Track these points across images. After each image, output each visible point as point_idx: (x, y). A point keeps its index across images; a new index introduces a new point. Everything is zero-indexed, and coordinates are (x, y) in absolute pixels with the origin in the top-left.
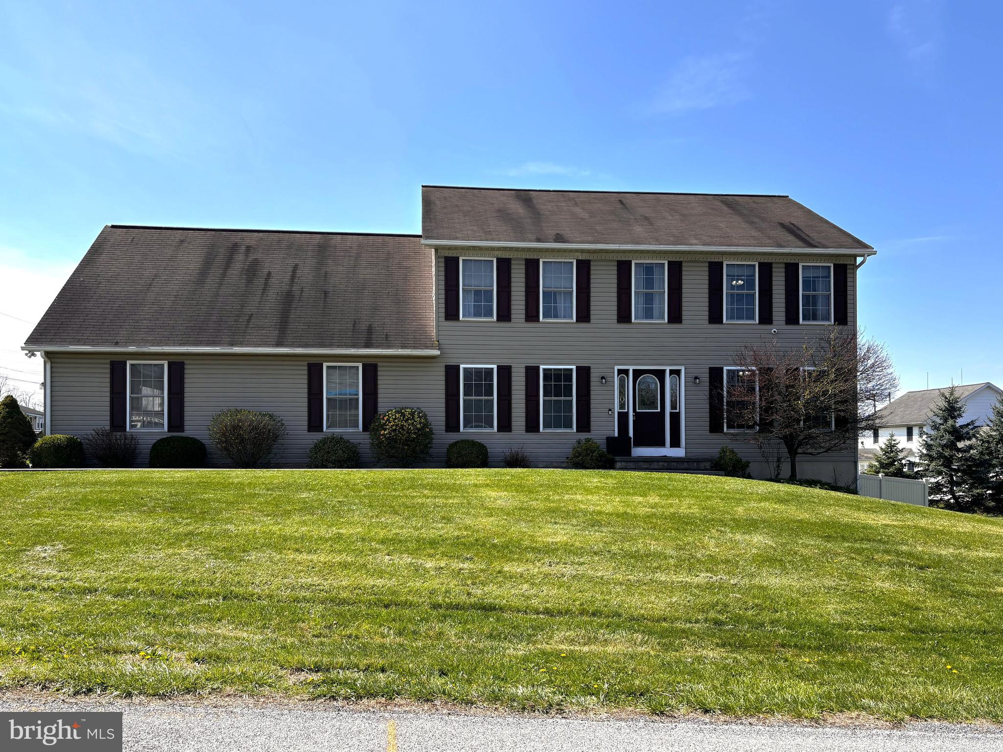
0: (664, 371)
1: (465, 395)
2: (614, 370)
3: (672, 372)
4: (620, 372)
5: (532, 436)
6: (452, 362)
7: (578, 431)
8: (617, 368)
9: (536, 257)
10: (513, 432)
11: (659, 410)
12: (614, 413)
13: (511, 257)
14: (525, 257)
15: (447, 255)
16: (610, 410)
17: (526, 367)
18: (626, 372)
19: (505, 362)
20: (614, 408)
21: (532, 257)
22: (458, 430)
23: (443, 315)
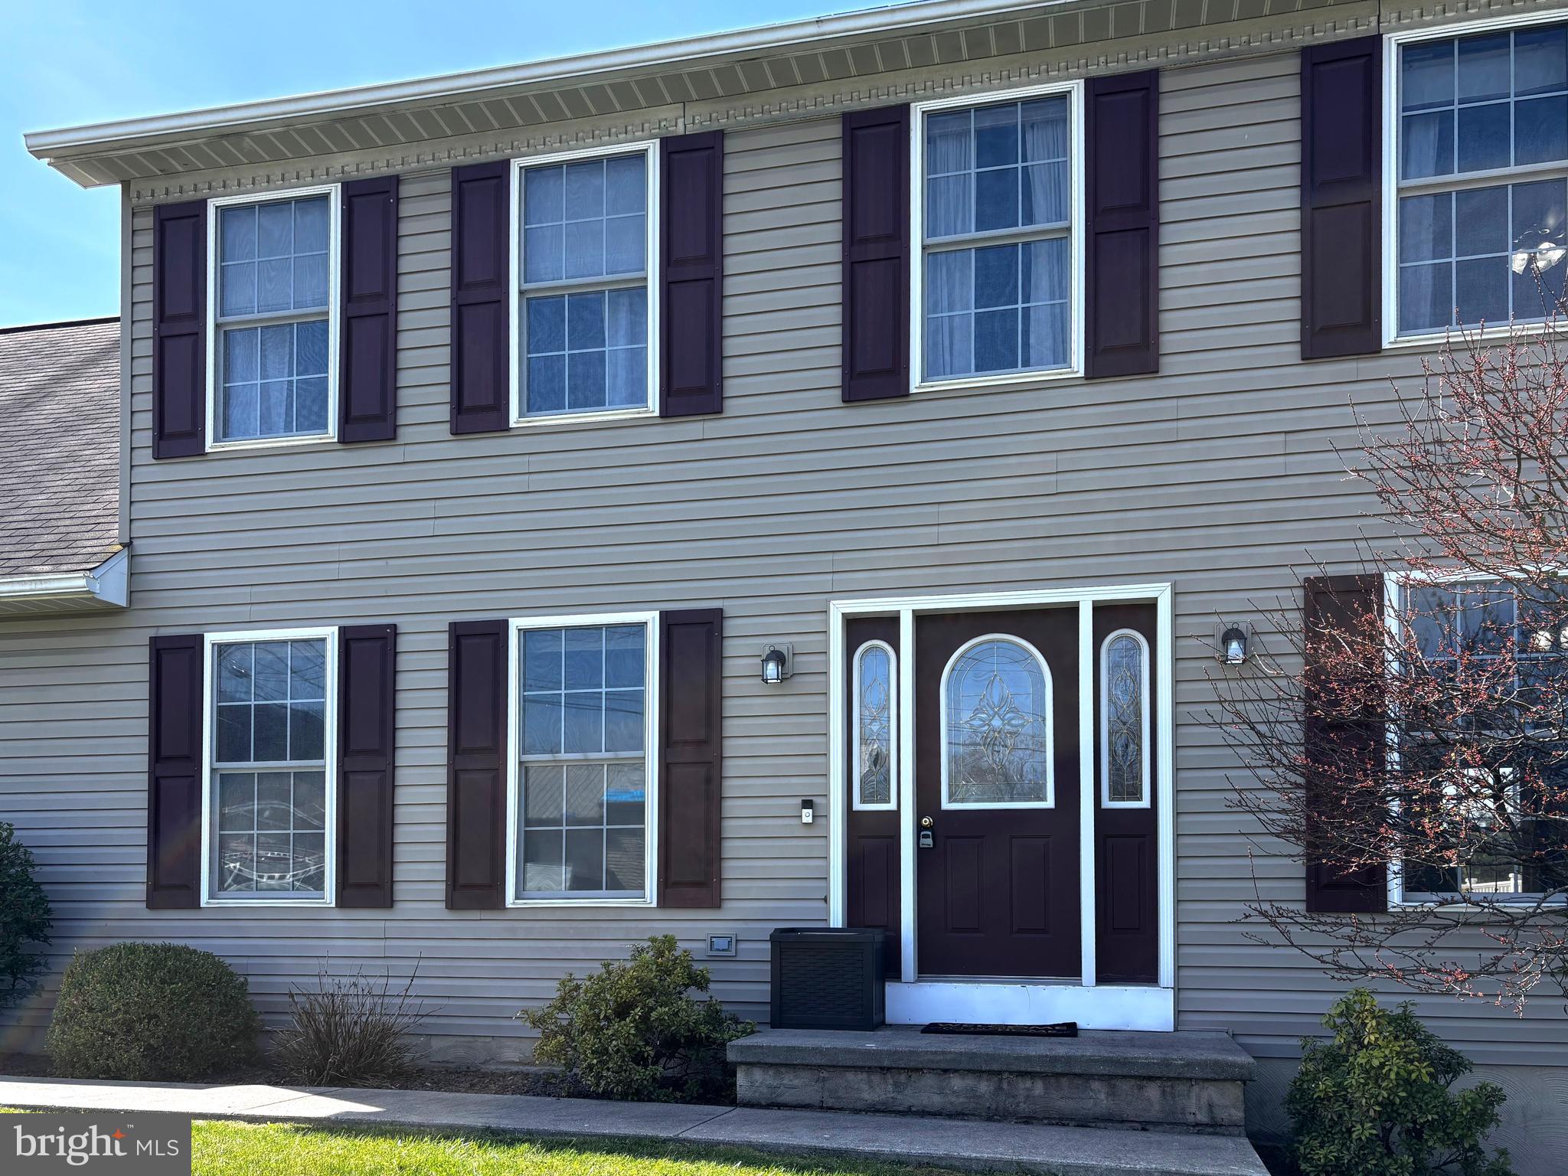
0: (1073, 610)
1: (221, 755)
2: (827, 622)
3: (1107, 615)
4: (858, 629)
5: (475, 924)
6: (175, 624)
7: (664, 901)
8: (840, 608)
9: (493, 156)
10: (402, 909)
11: (1050, 803)
12: (827, 817)
13: (398, 169)
14: (453, 162)
15: (161, 198)
16: (808, 804)
17: (454, 627)
18: (885, 626)
19: (369, 613)
20: (826, 796)
21: (477, 158)
22: (194, 903)
23: (146, 438)
